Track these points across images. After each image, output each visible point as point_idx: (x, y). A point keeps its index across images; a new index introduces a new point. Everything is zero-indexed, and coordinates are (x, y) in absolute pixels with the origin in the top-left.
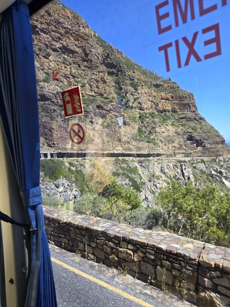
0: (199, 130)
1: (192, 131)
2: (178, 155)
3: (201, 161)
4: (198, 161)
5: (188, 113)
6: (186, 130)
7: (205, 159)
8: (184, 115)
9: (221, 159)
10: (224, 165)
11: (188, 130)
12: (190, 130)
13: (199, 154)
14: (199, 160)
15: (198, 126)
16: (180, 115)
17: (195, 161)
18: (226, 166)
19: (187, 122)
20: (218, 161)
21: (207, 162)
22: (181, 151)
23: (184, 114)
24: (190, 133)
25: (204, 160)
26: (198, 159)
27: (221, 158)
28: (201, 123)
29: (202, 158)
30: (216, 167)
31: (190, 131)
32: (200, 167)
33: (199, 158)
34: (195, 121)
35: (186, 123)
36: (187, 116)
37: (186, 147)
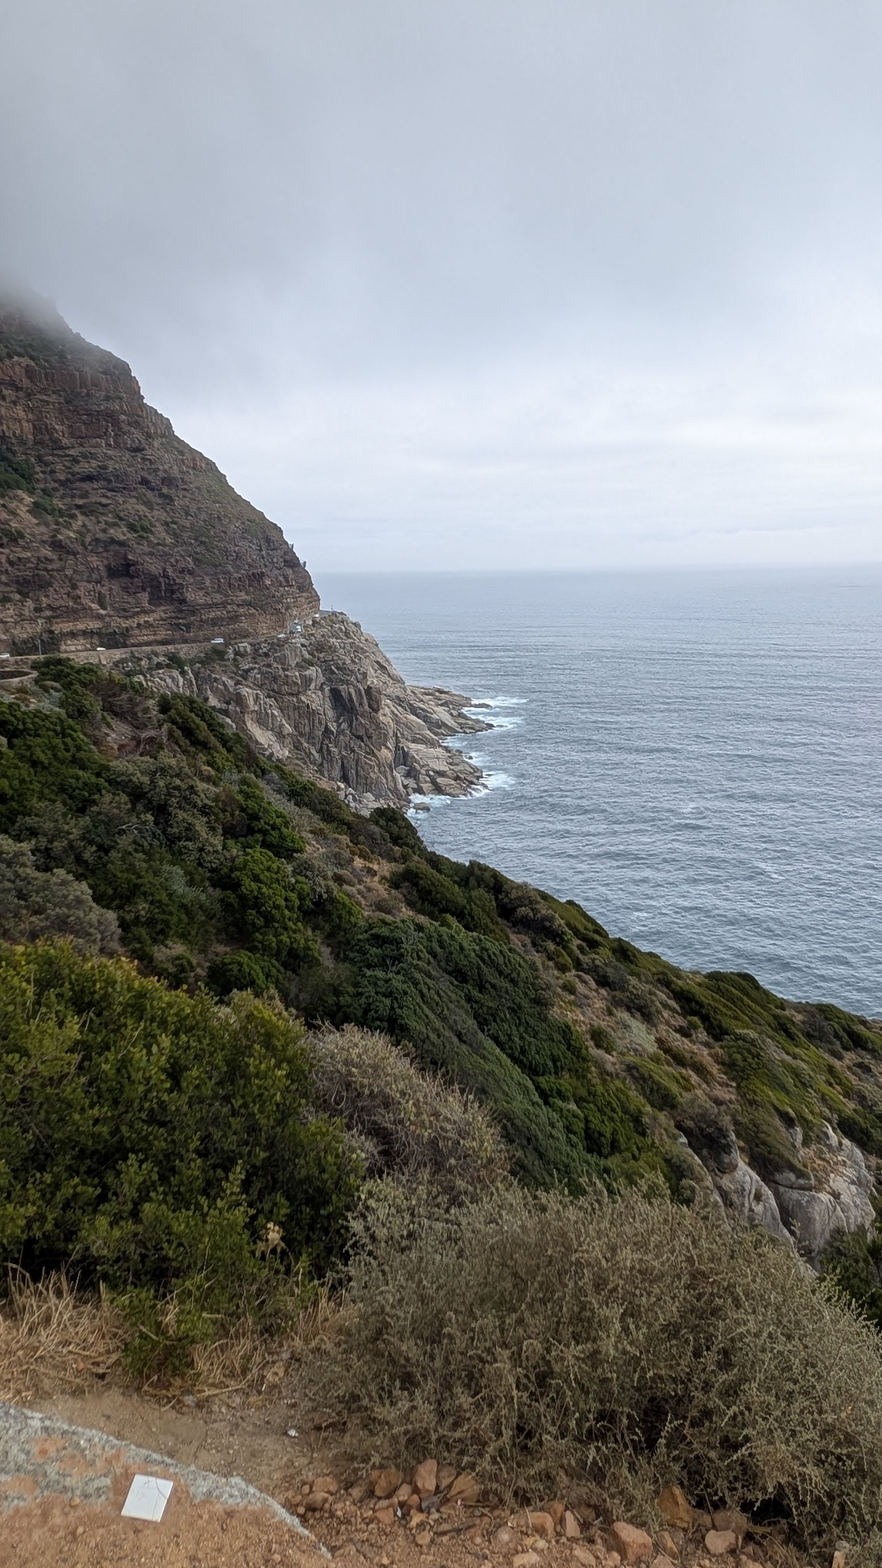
0: (160, 530)
1: (129, 535)
2: (69, 642)
3: (170, 659)
4: (156, 660)
5: (110, 452)
6: (104, 531)
7: (185, 651)
8: (94, 464)
9: (242, 649)
10: (253, 669)
11: (112, 531)
12: (120, 533)
13: (162, 634)
14: (162, 659)
15: (159, 514)
16: (78, 462)
17: (143, 663)
18: (261, 672)
19: (109, 494)
20: (232, 656)
21: (192, 662)
22: (81, 626)
23: (93, 456)
24: (122, 544)
25: (182, 655)
26: (157, 655)
27: (245, 645)
28: (169, 499)
29: (171, 648)
30: (224, 679)
31: (122, 538)
32: (163, 683)
33: (160, 649)
34: (143, 489)
35: (105, 501)
36: (105, 468)
37: (105, 609)
